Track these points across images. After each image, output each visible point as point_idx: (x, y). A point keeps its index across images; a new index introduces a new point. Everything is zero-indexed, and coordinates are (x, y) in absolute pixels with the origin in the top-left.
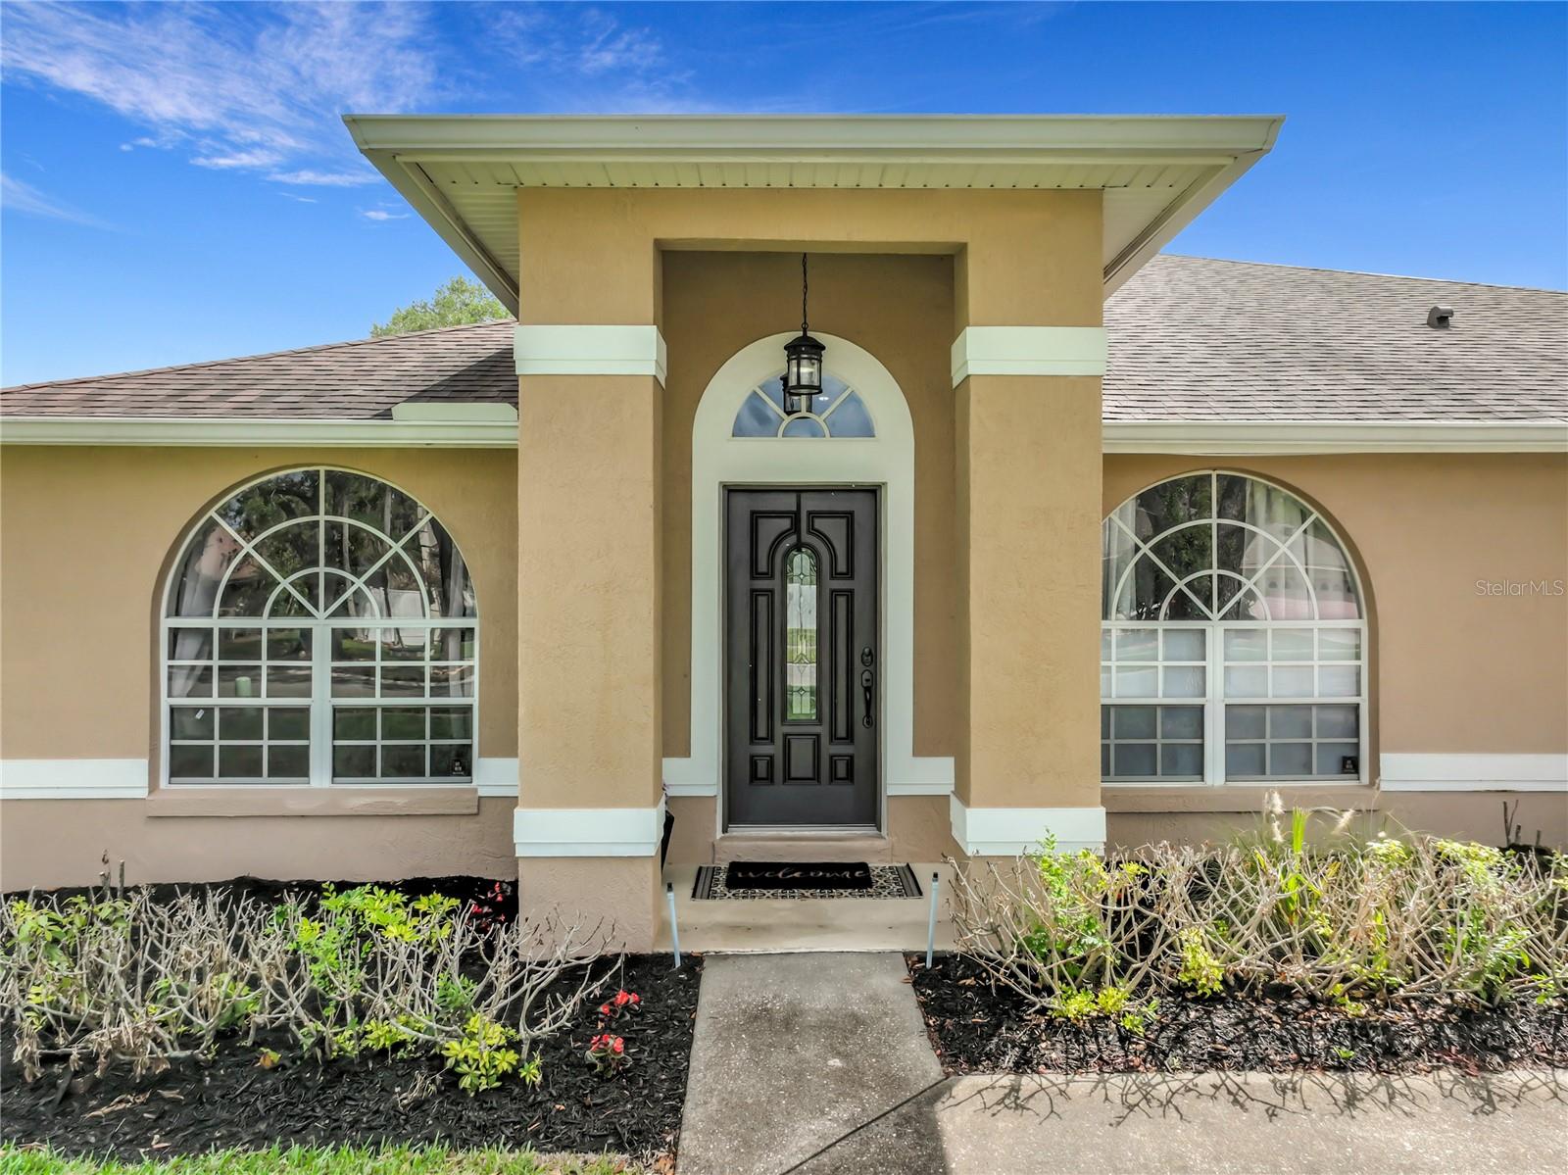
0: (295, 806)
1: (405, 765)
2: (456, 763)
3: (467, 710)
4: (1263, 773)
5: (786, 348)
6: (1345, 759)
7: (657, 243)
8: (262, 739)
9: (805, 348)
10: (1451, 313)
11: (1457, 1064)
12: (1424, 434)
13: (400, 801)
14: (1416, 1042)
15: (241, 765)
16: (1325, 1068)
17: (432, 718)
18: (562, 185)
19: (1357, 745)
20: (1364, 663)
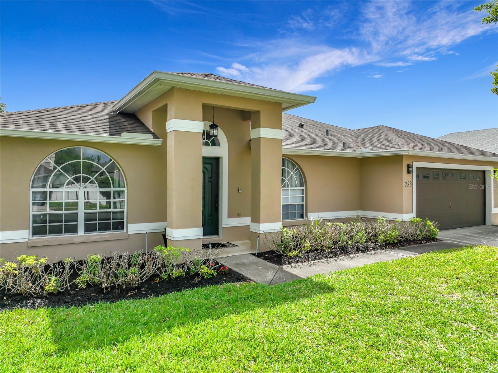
0: (76, 240)
1: (105, 227)
2: (119, 226)
3: (123, 212)
4: (288, 218)
5: (209, 126)
6: (301, 215)
7: (203, 103)
8: (62, 223)
9: (213, 126)
10: (304, 125)
11: (344, 255)
12: (319, 152)
13: (107, 237)
14: (338, 253)
15: (56, 230)
16: (330, 258)
17: (112, 215)
18: (184, 88)
19: (303, 212)
20: (304, 196)
